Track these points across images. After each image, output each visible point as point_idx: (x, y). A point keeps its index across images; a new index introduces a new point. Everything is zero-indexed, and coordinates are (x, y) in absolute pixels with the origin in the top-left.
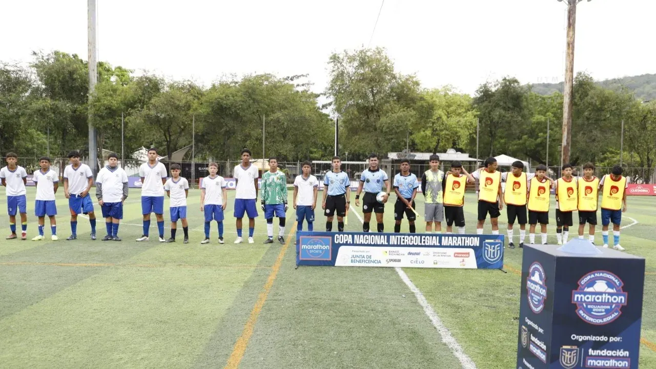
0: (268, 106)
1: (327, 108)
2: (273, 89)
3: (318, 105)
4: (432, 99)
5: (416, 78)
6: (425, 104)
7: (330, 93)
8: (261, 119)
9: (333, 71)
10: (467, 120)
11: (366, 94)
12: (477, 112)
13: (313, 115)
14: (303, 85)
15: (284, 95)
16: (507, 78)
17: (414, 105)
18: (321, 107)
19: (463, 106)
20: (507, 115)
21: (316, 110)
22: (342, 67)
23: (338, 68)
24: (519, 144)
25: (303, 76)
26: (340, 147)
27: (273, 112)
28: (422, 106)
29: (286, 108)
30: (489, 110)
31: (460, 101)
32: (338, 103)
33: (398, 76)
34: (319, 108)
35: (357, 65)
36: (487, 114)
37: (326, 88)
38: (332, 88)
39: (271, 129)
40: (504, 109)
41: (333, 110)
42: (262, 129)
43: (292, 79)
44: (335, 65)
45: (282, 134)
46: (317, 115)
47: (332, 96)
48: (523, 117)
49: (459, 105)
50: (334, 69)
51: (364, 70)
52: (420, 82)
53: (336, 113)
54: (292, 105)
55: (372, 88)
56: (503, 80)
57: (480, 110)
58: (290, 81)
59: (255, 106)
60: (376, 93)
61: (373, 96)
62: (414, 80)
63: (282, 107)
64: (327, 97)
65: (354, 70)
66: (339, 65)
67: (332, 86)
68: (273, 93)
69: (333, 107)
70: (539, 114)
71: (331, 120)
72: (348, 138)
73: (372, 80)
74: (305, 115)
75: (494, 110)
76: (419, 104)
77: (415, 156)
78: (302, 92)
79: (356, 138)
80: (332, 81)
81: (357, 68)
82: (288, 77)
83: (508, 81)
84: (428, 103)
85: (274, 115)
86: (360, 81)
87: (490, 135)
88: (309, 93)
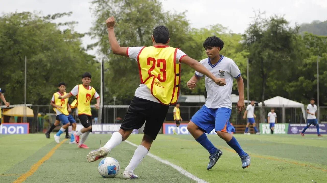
0: (30, 47)
1: (92, 49)
2: (35, 29)
3: (82, 46)
4: (201, 39)
5: (185, 18)
6: (193, 45)
7: (95, 34)
8: (21, 61)
9: (98, 11)
10: (237, 60)
11: (133, 34)
12: (246, 52)
13: (78, 57)
14: (66, 24)
15: (47, 36)
16: (275, 19)
17: (183, 46)
18: (86, 48)
19: (233, 47)
20: (276, 56)
21: (81, 52)
22: (108, 7)
23: (104, 8)
24: (296, 86)
25: (65, 14)
26: (107, 89)
27: (35, 53)
28: (191, 47)
29: (48, 49)
30: (258, 50)
31: (230, 42)
32: (104, 43)
33: (166, 17)
34: (83, 49)
35: (123, 4)
36: (257, 55)
37: (91, 28)
38: (97, 28)
39: (32, 71)
40: (274, 49)
41: (98, 51)
42: (23, 71)
43: (53, 18)
44: (100, 5)
45: (44, 76)
46: (82, 56)
47: (97, 37)
48: (293, 57)
49: (229, 46)
50: (100, 9)
51: (130, 10)
52: (189, 22)
53: (102, 53)
54: (55, 47)
55: (139, 28)
56: (272, 20)
57: (250, 50)
58: (51, 19)
59: (16, 48)
60: (144, 34)
61: (141, 36)
62: (183, 19)
63: (45, 48)
64: (92, 38)
65: (120, 10)
66: (104, 5)
67: (97, 26)
68: (34, 34)
69: (98, 48)
70: (315, 55)
71: (97, 62)
72: (115, 80)
73: (138, 21)
74: (69, 56)
75: (264, 50)
76: (187, 44)
77: (186, 98)
78: (64, 32)
79: (123, 80)
80: (97, 21)
81: (123, 8)
82: (49, 16)
83: (276, 21)
84: (197, 43)
85: (36, 56)
86: (127, 21)
87: (262, 75)
88: (72, 32)
